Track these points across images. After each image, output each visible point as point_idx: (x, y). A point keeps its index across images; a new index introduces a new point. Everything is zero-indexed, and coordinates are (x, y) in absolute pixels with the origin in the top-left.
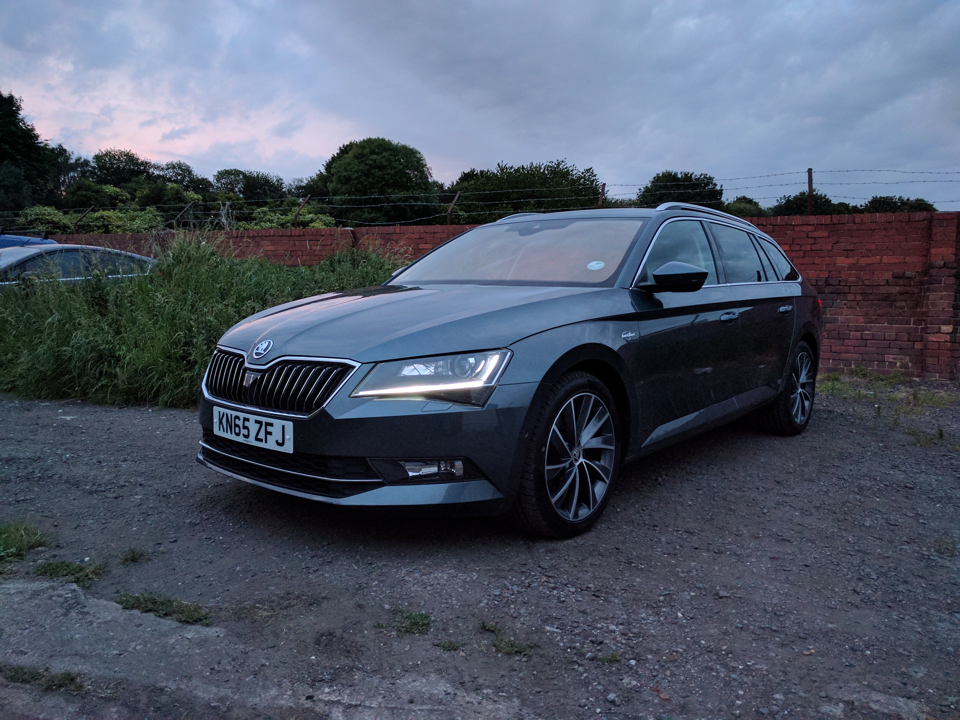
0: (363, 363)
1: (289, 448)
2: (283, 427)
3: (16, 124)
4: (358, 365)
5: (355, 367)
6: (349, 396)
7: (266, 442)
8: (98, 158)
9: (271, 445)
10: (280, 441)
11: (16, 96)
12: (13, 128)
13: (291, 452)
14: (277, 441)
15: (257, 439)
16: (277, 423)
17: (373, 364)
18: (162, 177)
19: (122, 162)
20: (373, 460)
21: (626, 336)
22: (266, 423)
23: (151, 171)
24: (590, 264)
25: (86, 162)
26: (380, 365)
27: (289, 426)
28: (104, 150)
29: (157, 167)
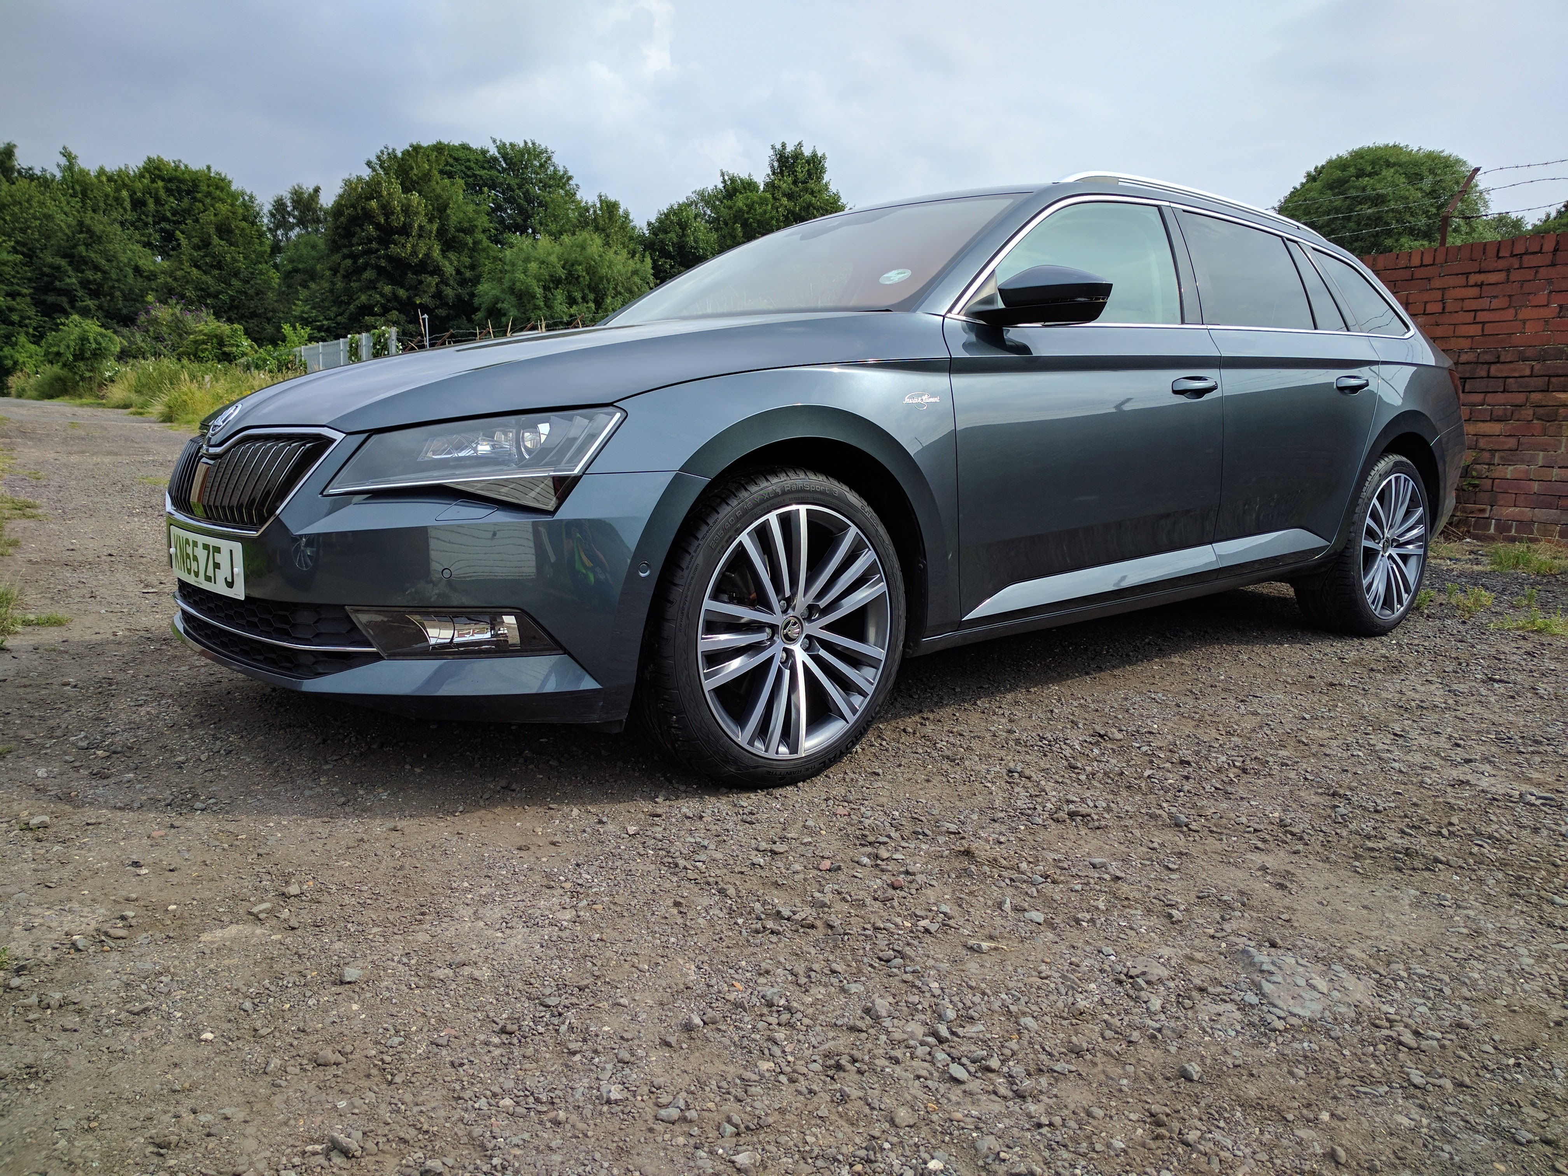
0: (348, 434)
1: (239, 592)
2: (231, 551)
4: (339, 436)
5: (334, 441)
6: (321, 493)
7: (215, 583)
9: (220, 588)
10: (229, 580)
13: (243, 598)
14: (226, 579)
15: (208, 579)
16: (225, 545)
17: (365, 435)
20: (358, 611)
22: (213, 547)
26: (375, 438)
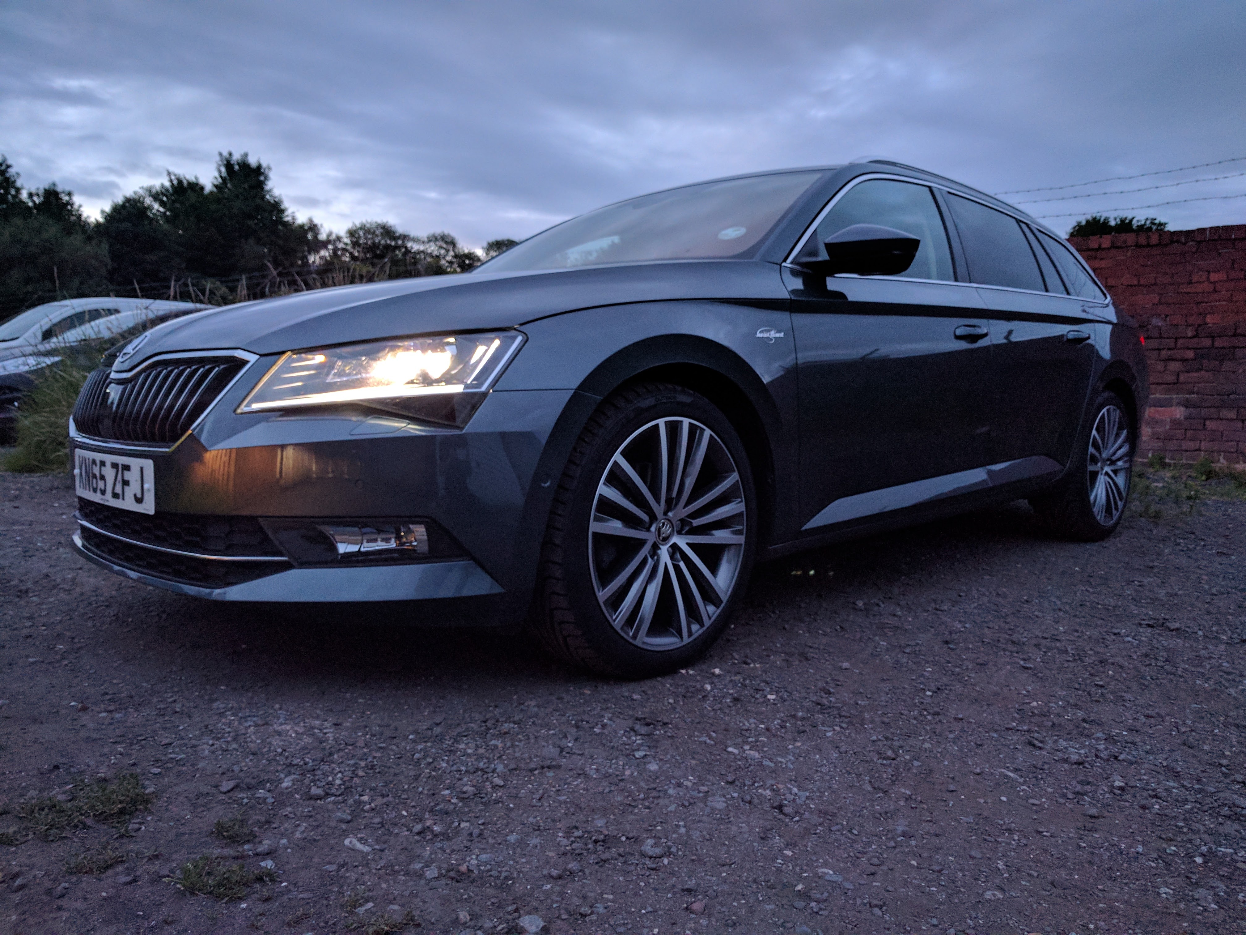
0: (261, 355)
1: (149, 507)
2: (142, 469)
3: (263, 197)
4: (252, 358)
5: (248, 362)
6: (233, 412)
7: (123, 499)
8: (352, 233)
9: (128, 504)
10: (139, 495)
11: (264, 164)
12: (258, 201)
13: (152, 512)
14: (135, 495)
15: (115, 496)
16: (135, 463)
17: (278, 356)
18: (423, 252)
19: (377, 236)
20: (270, 522)
21: (765, 335)
22: (123, 465)
23: (409, 245)
24: (723, 232)
25: (339, 239)
27: (149, 465)
28: (358, 224)
29: (416, 240)
